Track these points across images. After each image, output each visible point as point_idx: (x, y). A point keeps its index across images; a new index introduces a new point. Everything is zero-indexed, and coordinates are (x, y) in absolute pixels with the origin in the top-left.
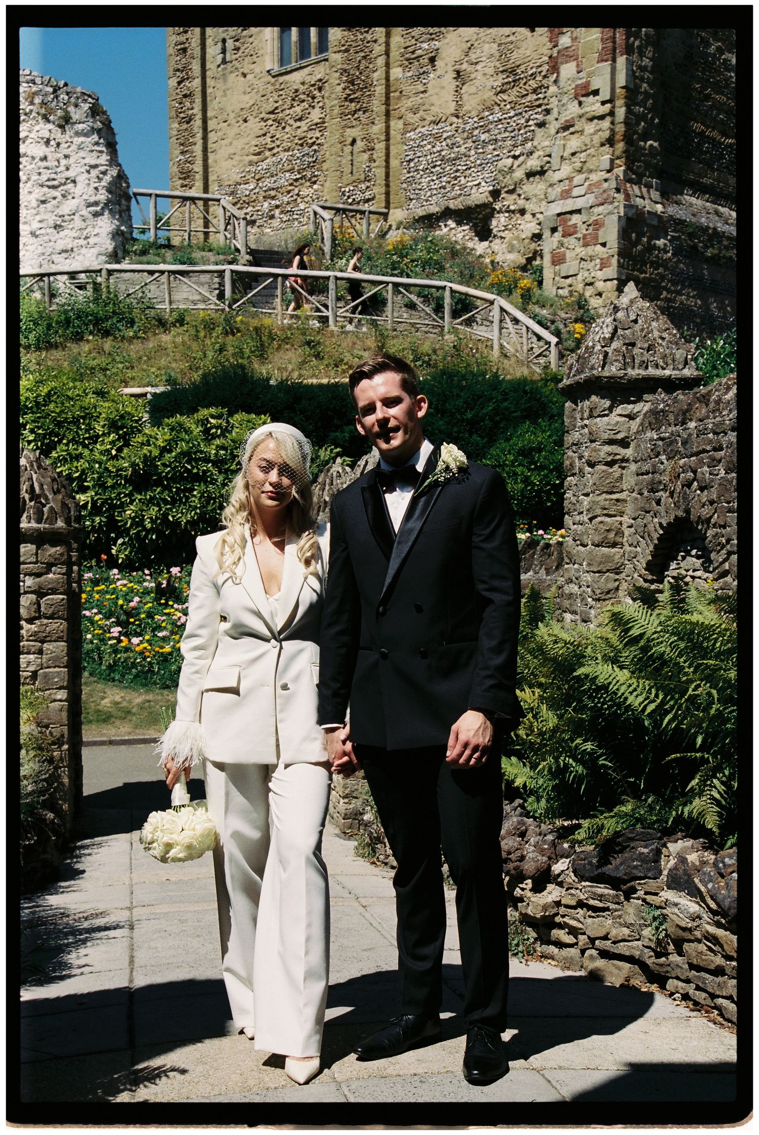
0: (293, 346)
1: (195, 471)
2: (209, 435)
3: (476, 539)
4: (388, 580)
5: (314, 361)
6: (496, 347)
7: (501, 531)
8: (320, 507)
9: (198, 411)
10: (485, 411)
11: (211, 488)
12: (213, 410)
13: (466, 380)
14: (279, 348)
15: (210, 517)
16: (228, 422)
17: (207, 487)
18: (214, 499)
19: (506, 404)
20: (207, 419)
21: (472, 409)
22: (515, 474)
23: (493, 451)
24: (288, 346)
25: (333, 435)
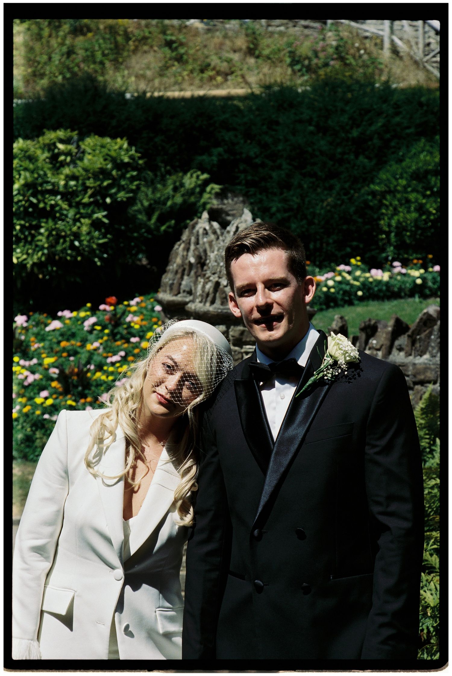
0: (151, 47)
1: (41, 205)
2: (57, 162)
3: (370, 451)
4: (264, 499)
5: (176, 67)
6: (387, 45)
7: (400, 440)
8: (184, 270)
9: (43, 134)
10: (373, 128)
11: (60, 225)
12: (61, 133)
13: (352, 91)
14: (135, 51)
15: (60, 258)
16: (78, 147)
17: (56, 223)
18: (64, 237)
19: (397, 119)
20: (54, 144)
21: (358, 126)
22: (408, 201)
23: (383, 175)
24: (146, 48)
25: (200, 158)
